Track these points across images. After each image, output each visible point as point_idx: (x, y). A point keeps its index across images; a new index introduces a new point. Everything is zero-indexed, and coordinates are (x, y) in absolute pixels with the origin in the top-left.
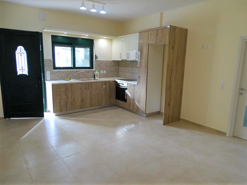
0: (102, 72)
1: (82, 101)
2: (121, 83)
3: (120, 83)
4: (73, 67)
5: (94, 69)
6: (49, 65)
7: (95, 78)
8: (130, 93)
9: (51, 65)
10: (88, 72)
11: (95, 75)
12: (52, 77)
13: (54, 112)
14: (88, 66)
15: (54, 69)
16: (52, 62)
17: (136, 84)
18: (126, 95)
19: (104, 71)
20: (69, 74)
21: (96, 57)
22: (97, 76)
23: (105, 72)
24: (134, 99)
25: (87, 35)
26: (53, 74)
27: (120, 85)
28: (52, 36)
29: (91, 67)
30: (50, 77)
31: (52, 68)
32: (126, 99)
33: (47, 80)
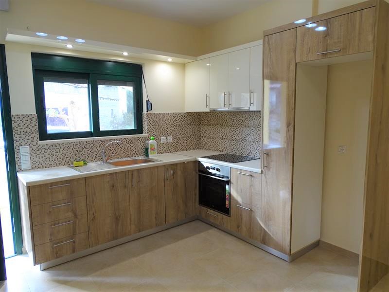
0: (163, 139)
1: (117, 219)
2: (213, 166)
3: (210, 165)
4: (92, 130)
5: (144, 135)
6: (27, 129)
7: (147, 155)
8: (240, 193)
9: (33, 129)
10: (131, 141)
11: (147, 149)
12: (36, 159)
13: (36, 263)
14: (132, 127)
15: (40, 140)
16: (35, 122)
17: (259, 171)
18: (227, 197)
19: (168, 137)
20: (83, 149)
21: (150, 106)
22: (153, 150)
23: (170, 139)
24: (251, 210)
25: (125, 54)
26: (38, 152)
27: (211, 171)
28: (32, 53)
29: (139, 129)
30: (29, 161)
31: (35, 138)
32: (227, 206)
33: (21, 170)
